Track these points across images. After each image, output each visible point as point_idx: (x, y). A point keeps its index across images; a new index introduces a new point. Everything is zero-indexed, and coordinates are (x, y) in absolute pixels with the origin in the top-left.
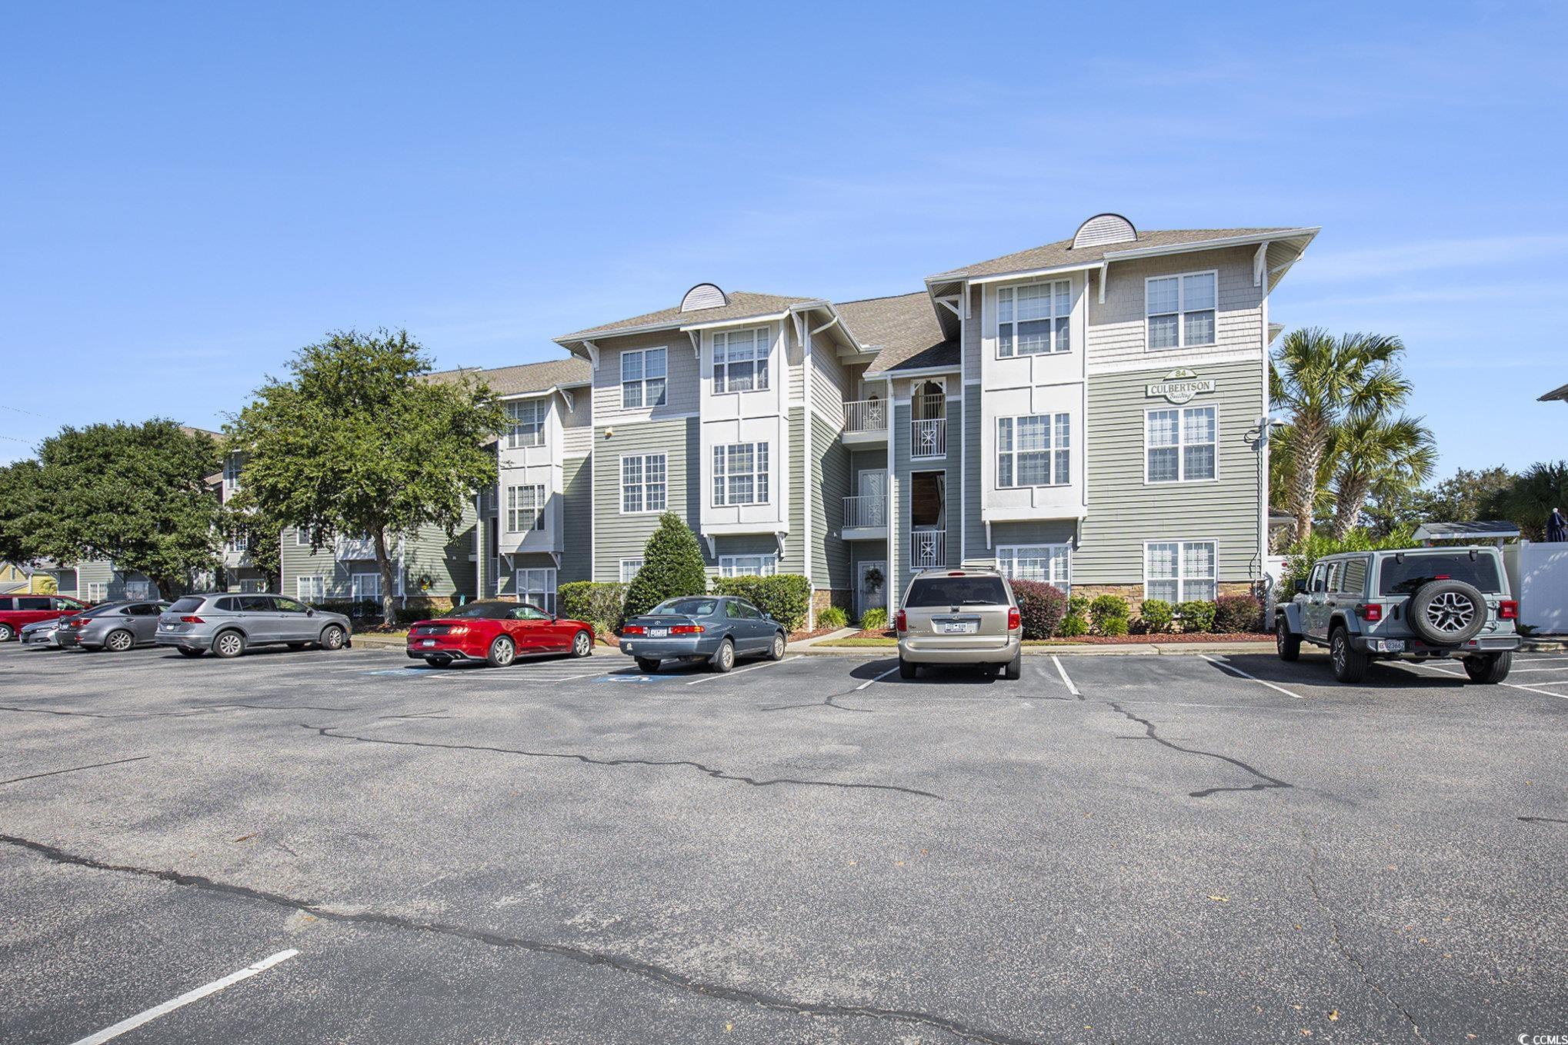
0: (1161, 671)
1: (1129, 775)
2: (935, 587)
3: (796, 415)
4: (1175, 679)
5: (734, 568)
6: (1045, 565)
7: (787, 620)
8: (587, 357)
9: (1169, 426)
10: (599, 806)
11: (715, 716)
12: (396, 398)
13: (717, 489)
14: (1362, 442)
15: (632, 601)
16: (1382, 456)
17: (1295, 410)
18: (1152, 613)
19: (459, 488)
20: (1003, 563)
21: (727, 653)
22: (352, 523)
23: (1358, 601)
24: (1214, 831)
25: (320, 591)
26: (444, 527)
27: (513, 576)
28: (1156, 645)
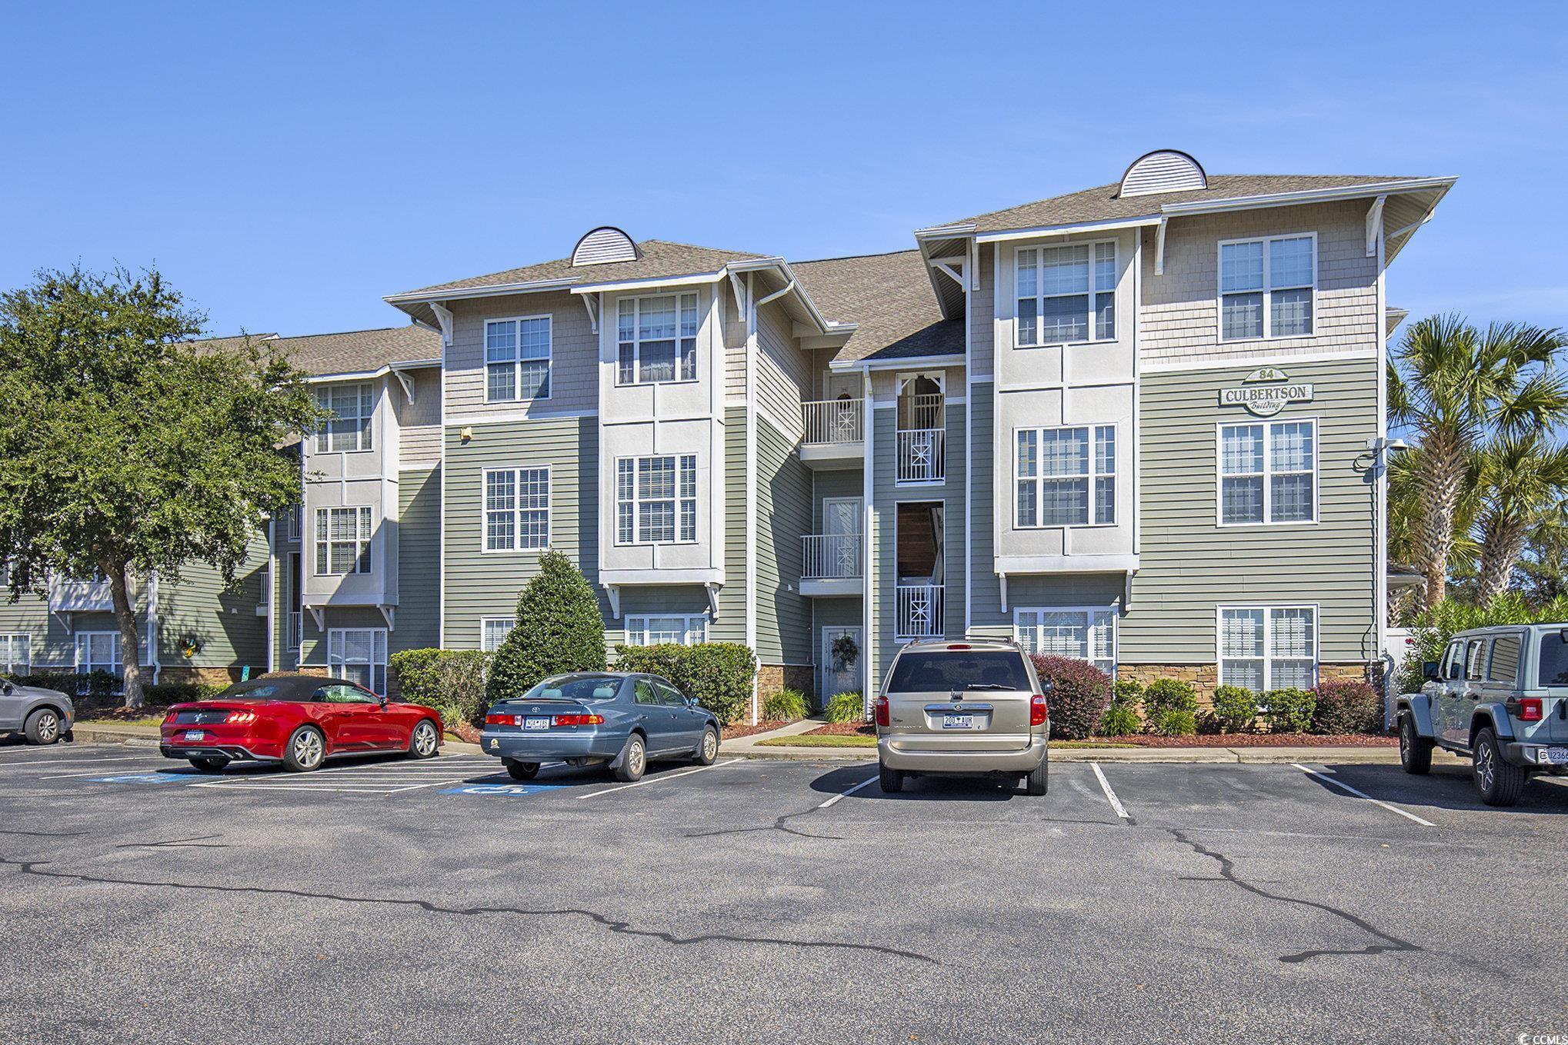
0: (1240, 786)
1: (1197, 931)
2: (929, 664)
3: (736, 419)
4: (1259, 798)
5: (647, 633)
6: (1082, 635)
7: (720, 708)
8: (435, 325)
9: (1250, 447)
10: (448, 974)
11: (617, 844)
12: (148, 374)
13: (622, 520)
14: (1515, 473)
15: (500, 678)
16: (1542, 492)
17: (1422, 428)
18: (1228, 704)
19: (243, 509)
20: (1023, 632)
21: (636, 755)
22: (77, 556)
23: (1510, 694)
24: (1314, 1010)
25: (25, 655)
26: (219, 566)
27: (322, 639)
28: (1234, 749)
